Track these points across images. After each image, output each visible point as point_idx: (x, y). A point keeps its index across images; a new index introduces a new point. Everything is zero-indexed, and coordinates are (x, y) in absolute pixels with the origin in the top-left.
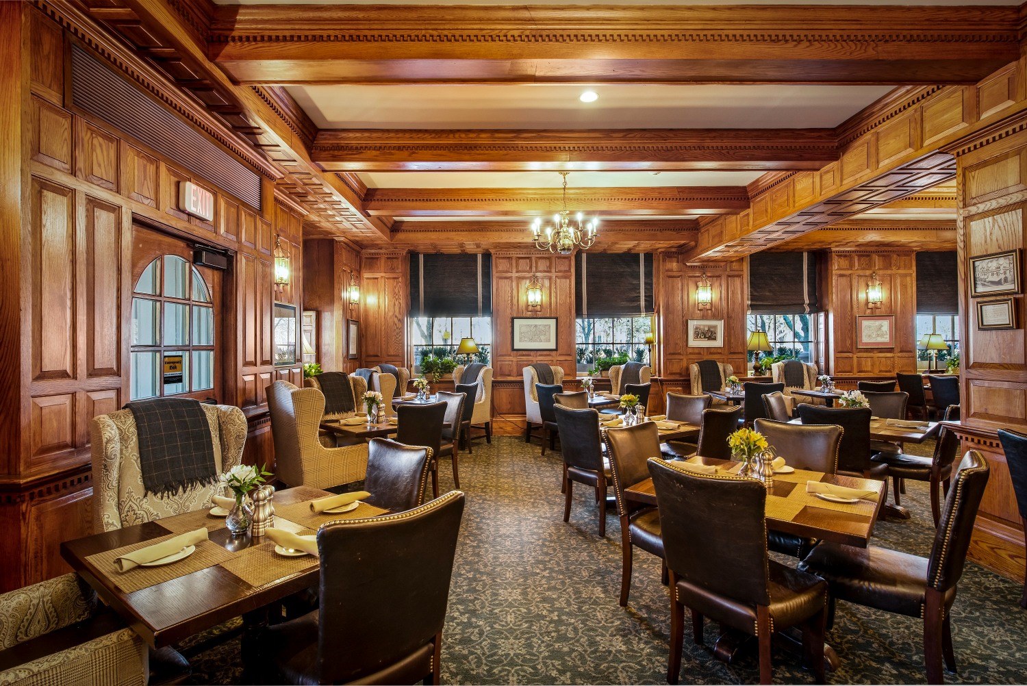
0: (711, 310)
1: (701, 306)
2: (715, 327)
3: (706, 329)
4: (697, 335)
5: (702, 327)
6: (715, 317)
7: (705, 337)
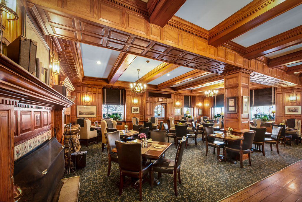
0: (296, 102)
1: (291, 102)
2: (298, 108)
3: (293, 109)
4: (289, 110)
5: (291, 108)
6: (297, 105)
7: (293, 111)
